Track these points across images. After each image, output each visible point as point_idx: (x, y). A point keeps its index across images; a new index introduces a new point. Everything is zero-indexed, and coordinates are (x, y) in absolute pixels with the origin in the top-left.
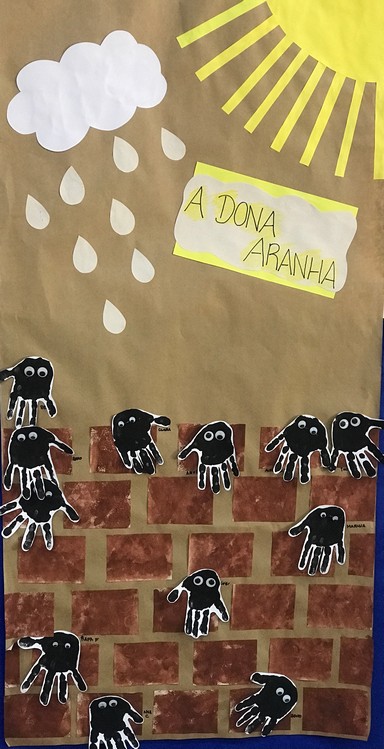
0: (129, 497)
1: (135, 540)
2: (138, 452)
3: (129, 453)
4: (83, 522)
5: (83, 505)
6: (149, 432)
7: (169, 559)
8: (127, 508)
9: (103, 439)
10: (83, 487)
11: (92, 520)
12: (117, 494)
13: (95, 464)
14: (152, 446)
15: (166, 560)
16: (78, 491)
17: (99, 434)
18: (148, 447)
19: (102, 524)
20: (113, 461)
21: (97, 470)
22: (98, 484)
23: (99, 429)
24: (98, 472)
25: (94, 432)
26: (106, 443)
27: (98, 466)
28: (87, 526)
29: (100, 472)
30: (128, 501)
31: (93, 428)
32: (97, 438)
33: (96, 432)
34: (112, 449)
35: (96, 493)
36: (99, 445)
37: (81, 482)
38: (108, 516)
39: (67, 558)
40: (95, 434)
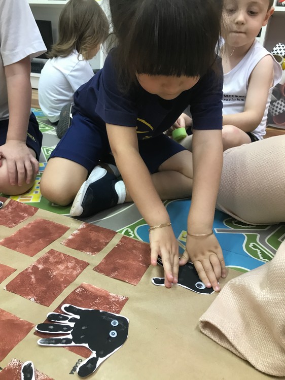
0: (33, 299)
2: (72, 325)
3: (78, 317)
4: (46, 260)
5: (59, 266)
6: (87, 345)
8: (24, 294)
9: (109, 303)
10: (75, 273)
11: (41, 267)
12: (45, 292)
13: (89, 288)
14: (68, 341)
16: (74, 268)
17: (118, 302)
18: (70, 337)
19: (30, 270)
20: (80, 301)
21: (82, 287)
22: (68, 282)
23: (121, 304)
24: (80, 287)
25: (122, 299)
26: (103, 304)
27: (85, 289)
28: (39, 262)
29: (78, 288)
30: (30, 297)
31: (127, 299)
32: (114, 299)
33: (121, 300)
34: (93, 305)
35: (62, 278)
36: (105, 298)
37: (80, 273)
38: (33, 277)
39: (26, 242)
40: (119, 299)
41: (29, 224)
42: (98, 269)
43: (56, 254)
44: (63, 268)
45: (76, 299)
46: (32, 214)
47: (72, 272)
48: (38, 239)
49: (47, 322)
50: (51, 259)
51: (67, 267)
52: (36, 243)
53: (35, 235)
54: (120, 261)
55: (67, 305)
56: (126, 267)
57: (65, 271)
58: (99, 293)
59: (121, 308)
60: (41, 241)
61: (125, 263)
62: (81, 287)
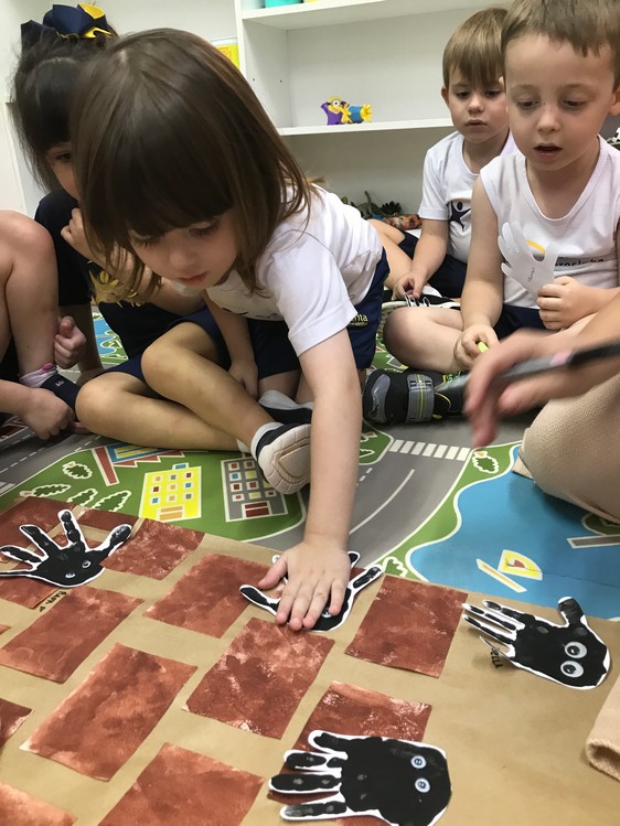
0: (245, 726)
1: (153, 710)
2: (337, 773)
3: (343, 756)
4: (247, 643)
5: (278, 652)
6: (377, 813)
7: (64, 756)
8: (226, 716)
9: (396, 721)
10: (311, 663)
11: (242, 657)
12: (264, 709)
13: (347, 693)
14: (338, 807)
15: (67, 748)
16: (307, 653)
17: (411, 716)
18: (340, 798)
19: (223, 667)
20: (339, 722)
21: (334, 692)
22: (305, 683)
23: (421, 720)
24: (329, 692)
25: (418, 709)
26: (385, 723)
27: (341, 696)
28: (234, 646)
29: (326, 695)
30: (238, 722)
31: (429, 709)
32: (402, 712)
33: (417, 712)
34: (366, 728)
35: (288, 676)
36: (385, 711)
37: (322, 662)
38: (232, 679)
39: (200, 608)
40: (413, 709)
41: (193, 569)
42: (355, 650)
43: (264, 627)
44: (285, 655)
45: (329, 719)
46: (192, 546)
47: (305, 662)
48: (221, 599)
49: (287, 772)
50: (258, 640)
51: (293, 653)
52: (218, 607)
53: (211, 590)
54: (394, 630)
55: (318, 733)
56: (408, 641)
57: (291, 661)
58: (371, 702)
59: (424, 730)
60: (226, 602)
61: (405, 632)
62: (332, 691)
